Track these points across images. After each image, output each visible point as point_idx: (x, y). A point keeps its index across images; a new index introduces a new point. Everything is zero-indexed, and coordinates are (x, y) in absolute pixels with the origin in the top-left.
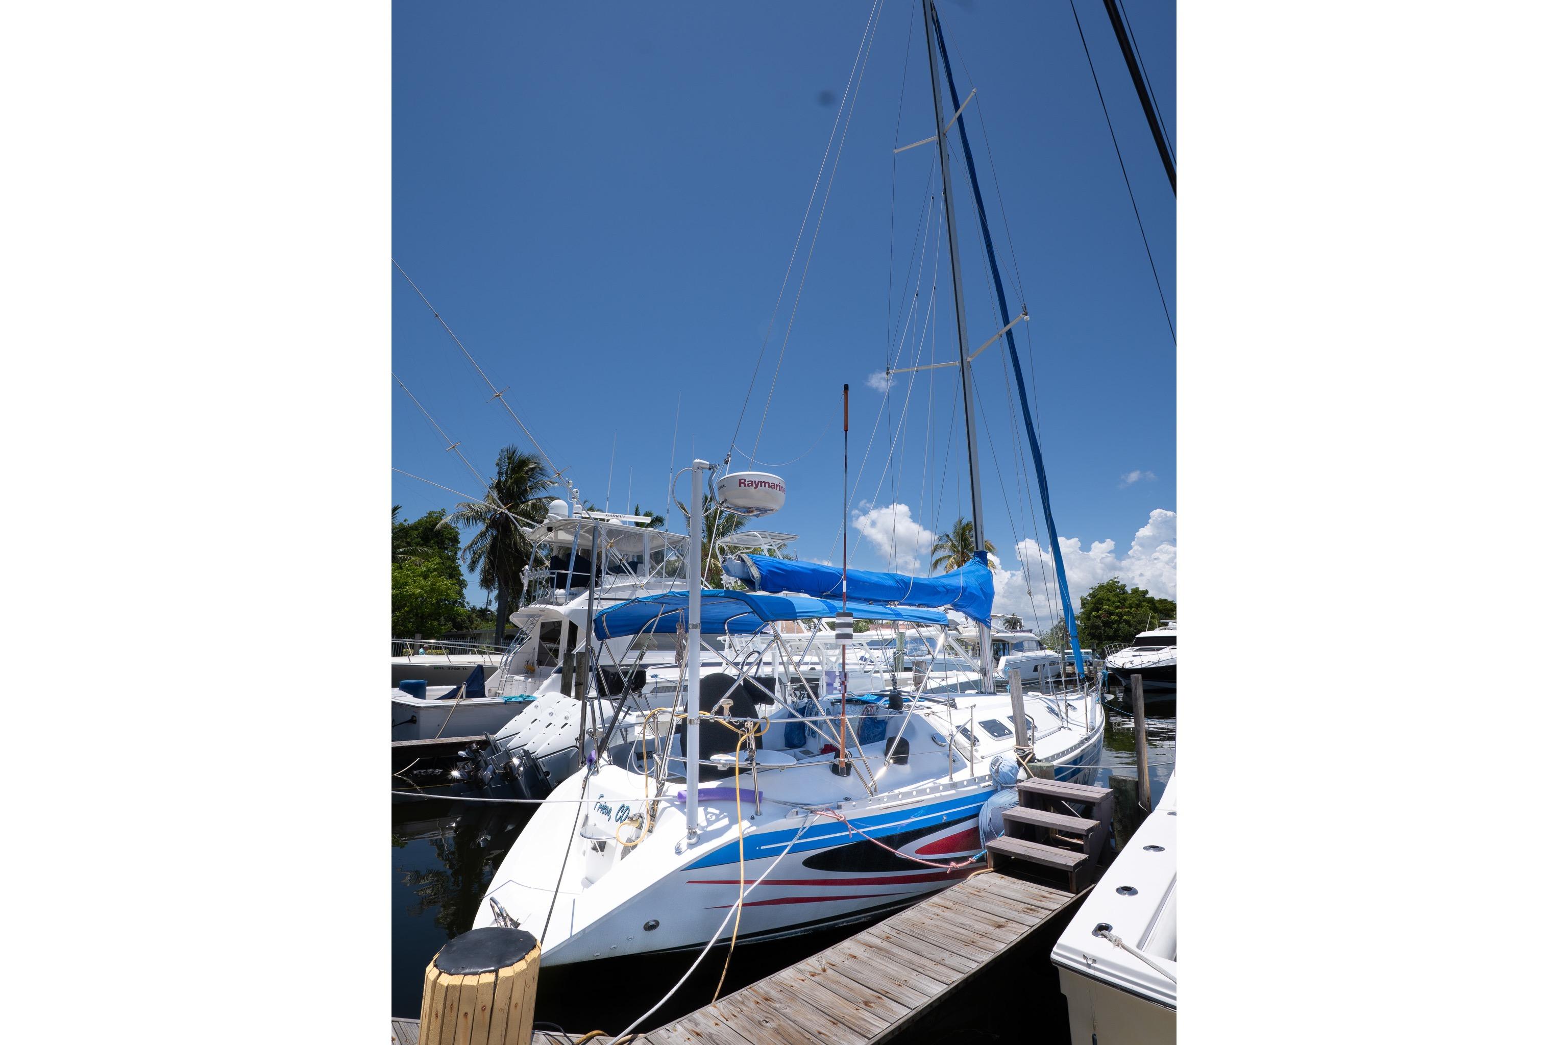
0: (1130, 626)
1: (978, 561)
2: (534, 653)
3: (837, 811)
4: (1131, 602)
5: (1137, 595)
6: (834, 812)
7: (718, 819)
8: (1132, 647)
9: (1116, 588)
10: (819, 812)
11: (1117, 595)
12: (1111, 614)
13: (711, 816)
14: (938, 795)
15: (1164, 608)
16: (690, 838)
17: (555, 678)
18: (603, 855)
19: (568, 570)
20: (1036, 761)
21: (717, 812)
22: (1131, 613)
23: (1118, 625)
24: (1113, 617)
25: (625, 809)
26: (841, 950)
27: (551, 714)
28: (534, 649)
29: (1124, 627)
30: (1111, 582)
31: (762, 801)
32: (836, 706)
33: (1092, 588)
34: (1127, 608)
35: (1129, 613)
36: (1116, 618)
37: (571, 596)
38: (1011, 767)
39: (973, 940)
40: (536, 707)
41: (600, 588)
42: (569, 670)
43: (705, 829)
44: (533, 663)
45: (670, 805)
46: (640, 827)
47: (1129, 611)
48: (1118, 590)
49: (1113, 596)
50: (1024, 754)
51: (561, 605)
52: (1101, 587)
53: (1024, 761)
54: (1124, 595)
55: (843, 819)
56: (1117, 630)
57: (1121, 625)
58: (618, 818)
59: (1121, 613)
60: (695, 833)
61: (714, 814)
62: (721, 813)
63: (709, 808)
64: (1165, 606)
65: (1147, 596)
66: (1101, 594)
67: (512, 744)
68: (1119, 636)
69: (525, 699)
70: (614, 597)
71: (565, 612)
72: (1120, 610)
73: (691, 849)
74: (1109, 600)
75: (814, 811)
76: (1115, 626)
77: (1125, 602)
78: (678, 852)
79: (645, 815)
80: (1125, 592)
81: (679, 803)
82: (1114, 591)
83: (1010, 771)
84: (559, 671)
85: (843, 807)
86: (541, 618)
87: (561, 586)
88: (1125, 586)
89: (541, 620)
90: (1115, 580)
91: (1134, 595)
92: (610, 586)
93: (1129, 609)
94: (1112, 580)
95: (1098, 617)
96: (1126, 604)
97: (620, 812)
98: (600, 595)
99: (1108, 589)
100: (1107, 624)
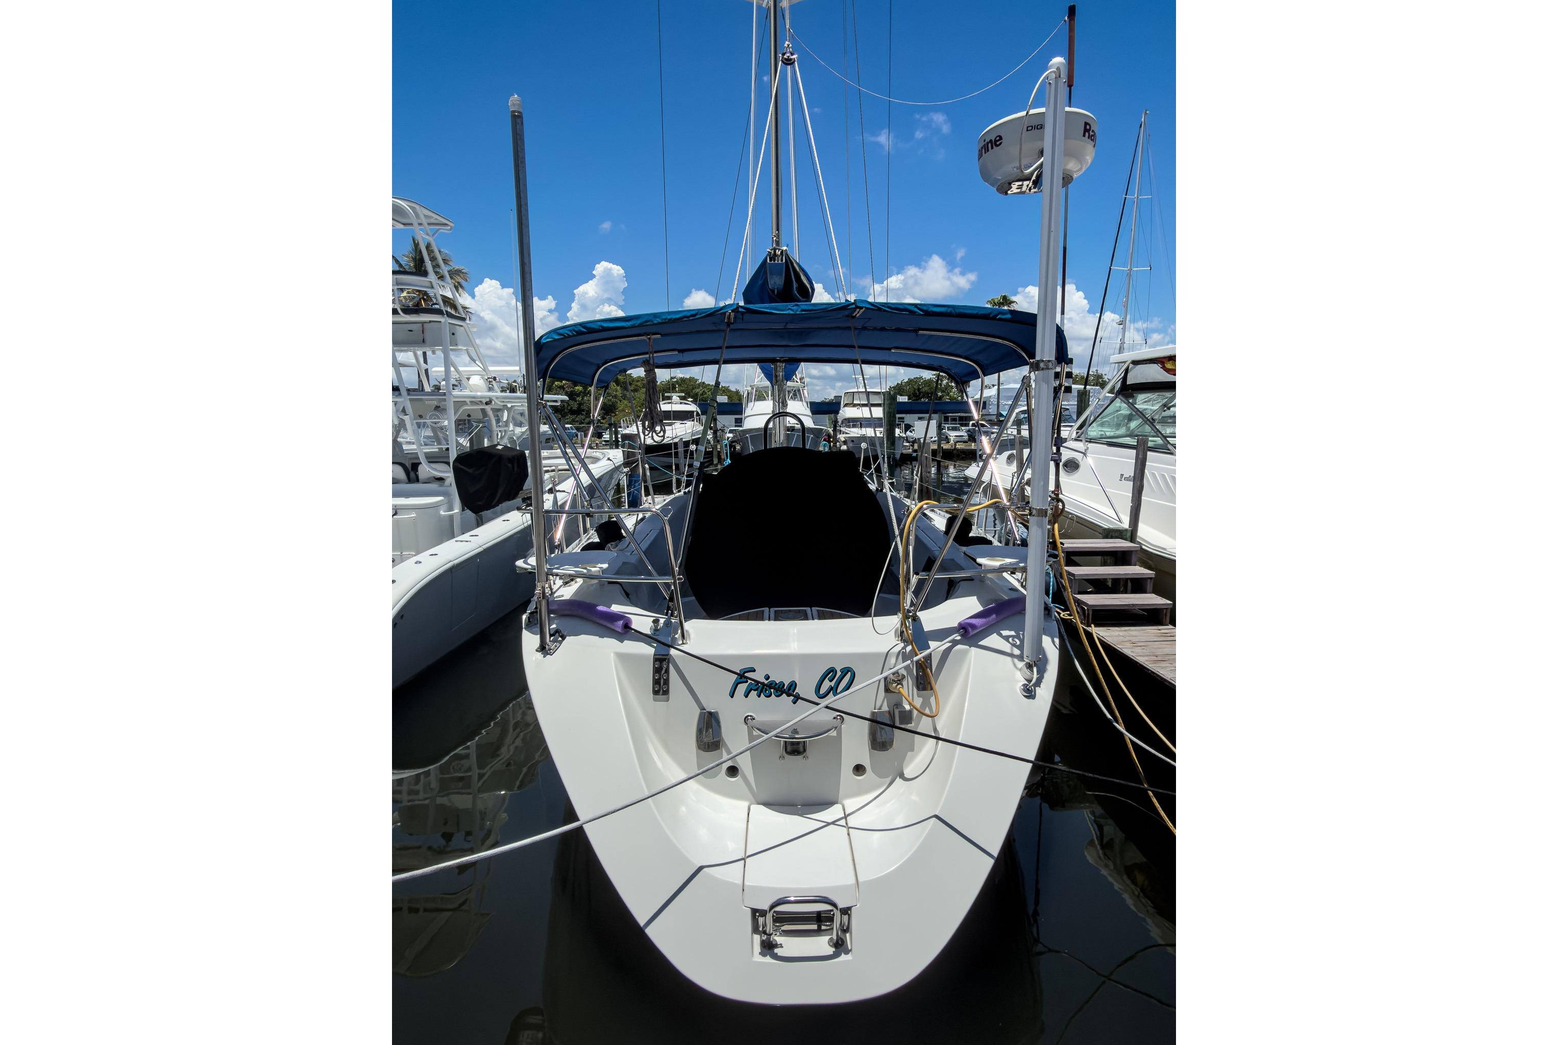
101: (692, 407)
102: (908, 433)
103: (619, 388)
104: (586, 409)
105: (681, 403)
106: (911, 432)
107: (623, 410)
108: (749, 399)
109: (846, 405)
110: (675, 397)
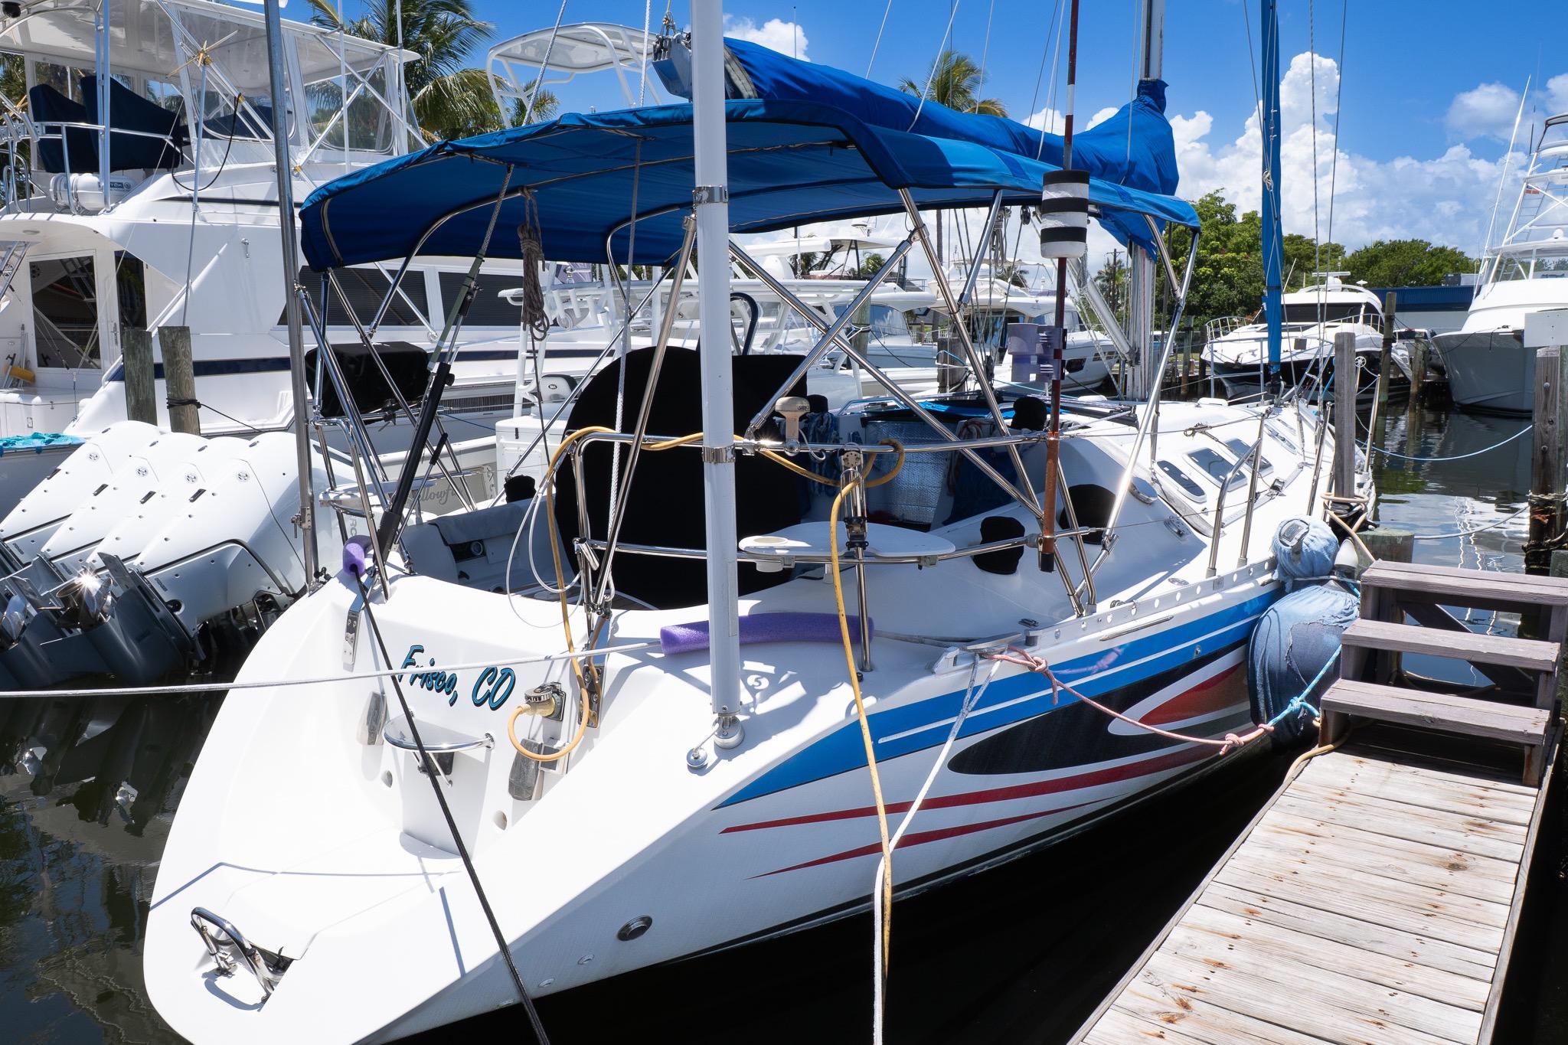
0: (1232, 287)
1: (1148, 105)
2: (24, 337)
3: (1027, 650)
4: (1240, 239)
5: (1253, 227)
6: (1023, 654)
7: (776, 686)
8: (1253, 323)
9: (1216, 212)
10: (999, 656)
11: (1215, 226)
13: (756, 680)
14: (1195, 604)
15: (1295, 252)
16: (723, 733)
17: (111, 390)
18: (450, 782)
19: (96, 123)
20: (1370, 527)
21: (770, 669)
22: (1238, 262)
23: (1210, 285)
24: (1203, 269)
25: (499, 675)
26: (1179, 952)
27: (142, 472)
28: (23, 328)
29: (1219, 290)
30: (1208, 199)
31: (874, 638)
32: (871, 428)
34: (1230, 251)
35: (1233, 262)
37: (116, 192)
38: (1328, 540)
39: (1436, 903)
40: (93, 457)
41: (193, 171)
42: (143, 370)
43: (752, 710)
44: (27, 362)
45: (638, 662)
46: (558, 715)
47: (1234, 258)
48: (1219, 217)
49: (1207, 228)
50: (1351, 514)
51: (94, 213)
53: (1351, 526)
54: (1229, 227)
55: (1043, 666)
56: (1205, 297)
57: (1215, 286)
58: (481, 695)
59: (1218, 262)
60: (735, 720)
61: (763, 675)
62: (779, 673)
63: (746, 663)
64: (1298, 249)
67: (54, 545)
68: (1209, 307)
69: (49, 441)
70: (230, 196)
71: (111, 232)
72: (1219, 256)
73: (730, 760)
75: (986, 654)
76: (1204, 287)
77: (1229, 239)
78: (697, 766)
79: (566, 687)
80: (1230, 221)
81: (663, 655)
82: (1212, 217)
83: (1326, 548)
84: (118, 376)
85: (1039, 641)
86: (30, 251)
87: (86, 162)
88: (1232, 207)
89: (33, 255)
90: (1217, 195)
91: (1247, 226)
92: (218, 169)
93: (1234, 254)
94: (1211, 196)
96: (1230, 245)
97: (485, 682)
98: (195, 190)
101: (1363, 296)
104: (1215, 304)
105: (1343, 289)
110: (1334, 280)
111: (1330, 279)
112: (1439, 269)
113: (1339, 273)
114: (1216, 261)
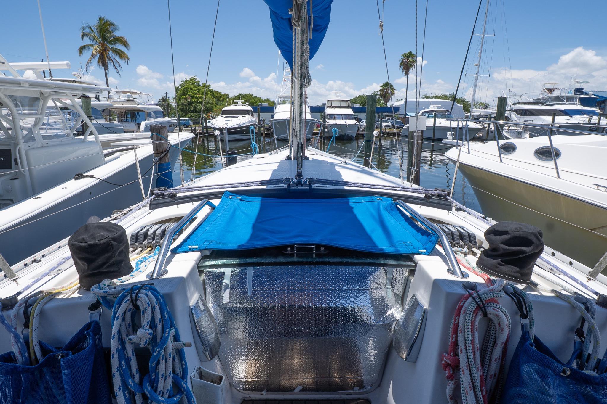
0: (202, 105)
4: (203, 91)
11: (195, 86)
12: (192, 97)
24: (194, 99)
29: (199, 106)
33: (182, 81)
34: (200, 94)
36: (196, 100)
47: (202, 96)
48: (196, 84)
49: (193, 87)
52: (187, 81)
54: (199, 87)
56: (195, 108)
57: (197, 105)
65: (210, 88)
66: (187, 85)
68: (196, 111)
72: (198, 96)
74: (191, 89)
76: (194, 105)
77: (200, 90)
80: (199, 85)
82: (194, 84)
88: (199, 81)
90: (194, 78)
91: (204, 87)
94: (193, 78)
95: (185, 99)
96: (200, 92)
99: (190, 83)
100: (190, 103)
101: (248, 108)
102: (361, 123)
103: (214, 99)
104: (198, 110)
105: (242, 106)
106: (362, 122)
107: (216, 111)
108: (277, 103)
109: (328, 107)
110: (239, 103)
111: (239, 102)
112: (256, 102)
113: (241, 101)
114: (197, 97)
